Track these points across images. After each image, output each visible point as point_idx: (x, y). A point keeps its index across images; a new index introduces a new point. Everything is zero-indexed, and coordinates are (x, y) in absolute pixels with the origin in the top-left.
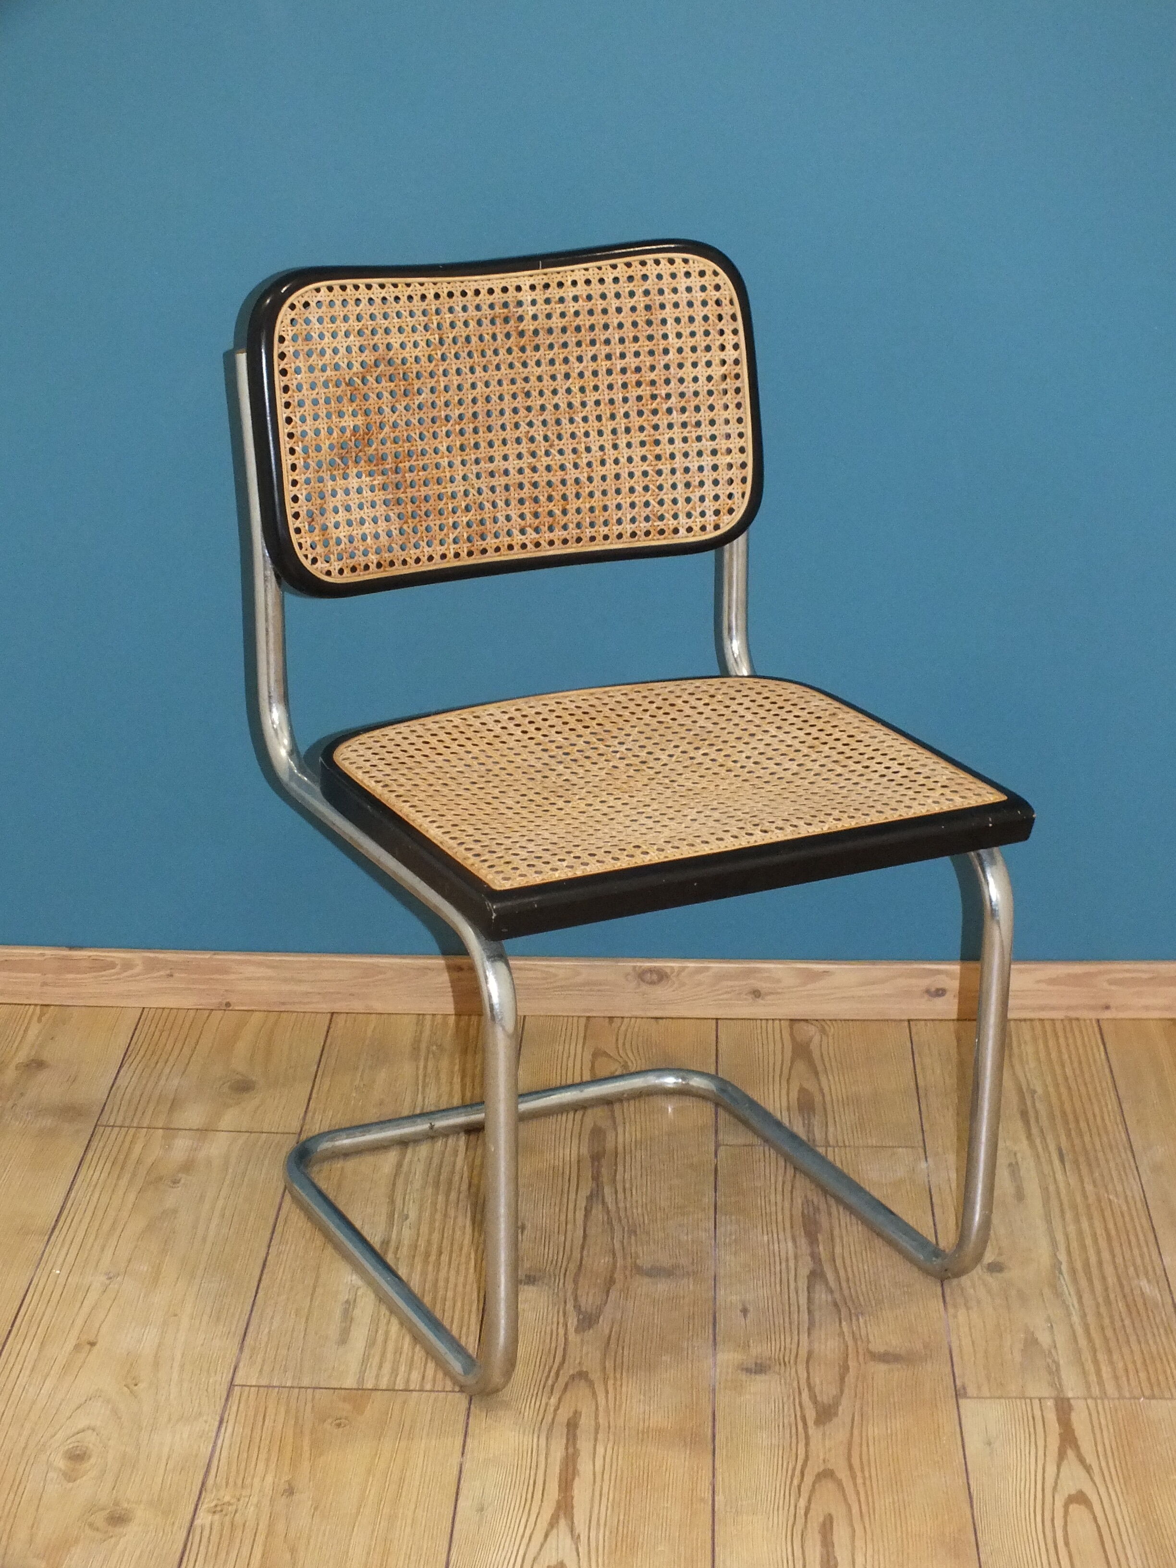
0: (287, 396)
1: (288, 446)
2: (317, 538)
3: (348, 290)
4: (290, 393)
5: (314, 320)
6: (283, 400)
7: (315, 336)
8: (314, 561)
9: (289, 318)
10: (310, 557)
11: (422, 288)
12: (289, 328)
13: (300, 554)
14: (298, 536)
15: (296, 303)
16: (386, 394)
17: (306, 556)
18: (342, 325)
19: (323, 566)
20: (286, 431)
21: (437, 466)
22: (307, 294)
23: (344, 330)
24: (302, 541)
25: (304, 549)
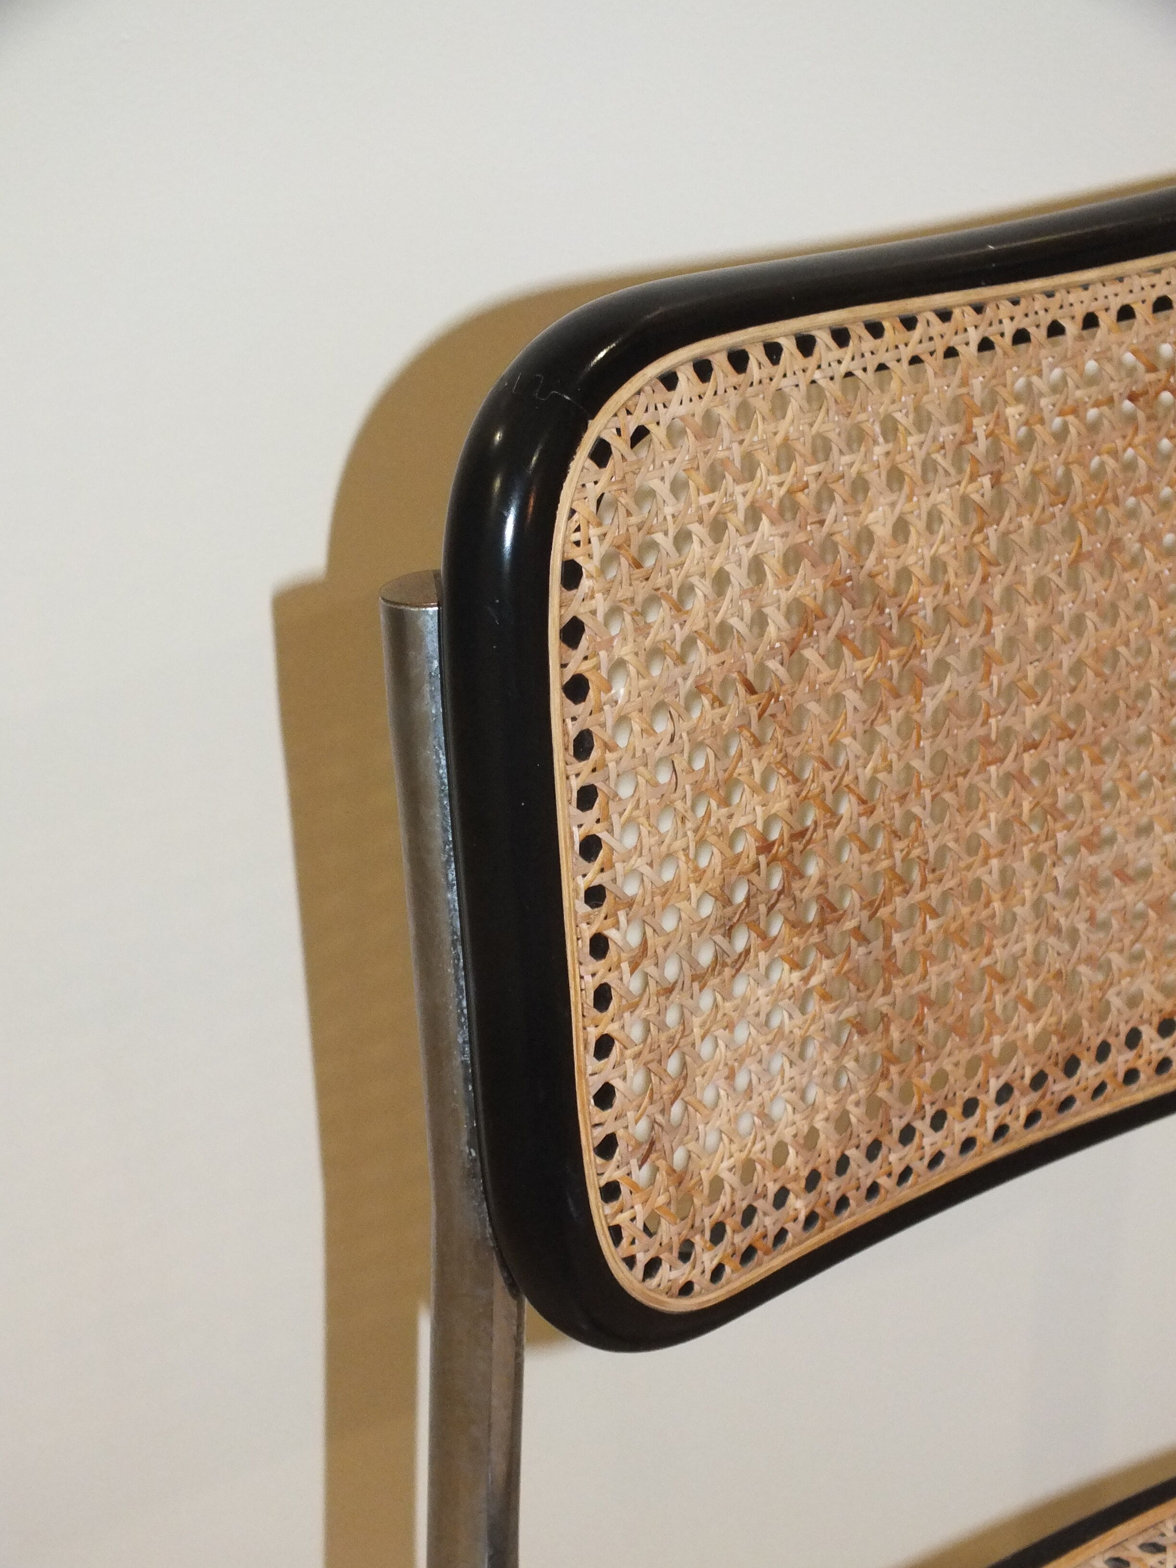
0: (585, 766)
1: (588, 932)
2: (662, 1200)
3: (752, 364)
4: (595, 754)
5: (663, 489)
6: (576, 784)
7: (665, 542)
8: (652, 1267)
9: (593, 491)
10: (642, 1260)
11: (947, 328)
12: (594, 532)
13: (613, 1256)
14: (609, 1209)
15: (609, 436)
16: (852, 697)
17: (630, 1262)
18: (739, 489)
19: (674, 1274)
20: (583, 884)
21: (976, 890)
22: (643, 399)
23: (742, 504)
24: (622, 1219)
25: (625, 1242)
